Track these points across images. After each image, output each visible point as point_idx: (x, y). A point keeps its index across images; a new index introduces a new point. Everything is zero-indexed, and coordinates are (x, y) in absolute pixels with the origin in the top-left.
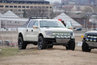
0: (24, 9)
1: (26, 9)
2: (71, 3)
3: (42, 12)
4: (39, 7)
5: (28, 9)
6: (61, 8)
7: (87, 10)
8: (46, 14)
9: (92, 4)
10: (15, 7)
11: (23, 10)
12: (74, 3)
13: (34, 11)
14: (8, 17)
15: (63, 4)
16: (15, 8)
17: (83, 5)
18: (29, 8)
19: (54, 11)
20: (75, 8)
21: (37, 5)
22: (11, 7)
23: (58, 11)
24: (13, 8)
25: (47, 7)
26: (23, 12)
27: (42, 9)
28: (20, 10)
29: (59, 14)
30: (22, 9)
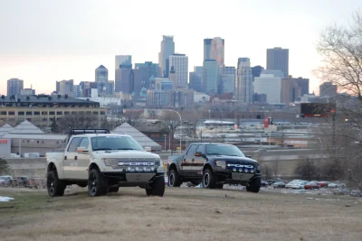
0: (52, 116)
1: (57, 116)
2: (138, 104)
3: (85, 122)
4: (81, 113)
5: (59, 116)
6: (121, 113)
7: (168, 118)
8: (94, 125)
9: (177, 105)
10: (37, 113)
11: (51, 119)
12: (144, 104)
13: (72, 120)
14: (23, 132)
15: (125, 107)
16: (37, 116)
17: (161, 108)
18: (63, 116)
19: (109, 119)
20: (146, 113)
21: (77, 109)
22: (29, 113)
23: (116, 119)
24: (33, 116)
25: (96, 113)
26: (51, 123)
27: (86, 116)
28: (45, 120)
29: (118, 124)
30: (49, 116)
